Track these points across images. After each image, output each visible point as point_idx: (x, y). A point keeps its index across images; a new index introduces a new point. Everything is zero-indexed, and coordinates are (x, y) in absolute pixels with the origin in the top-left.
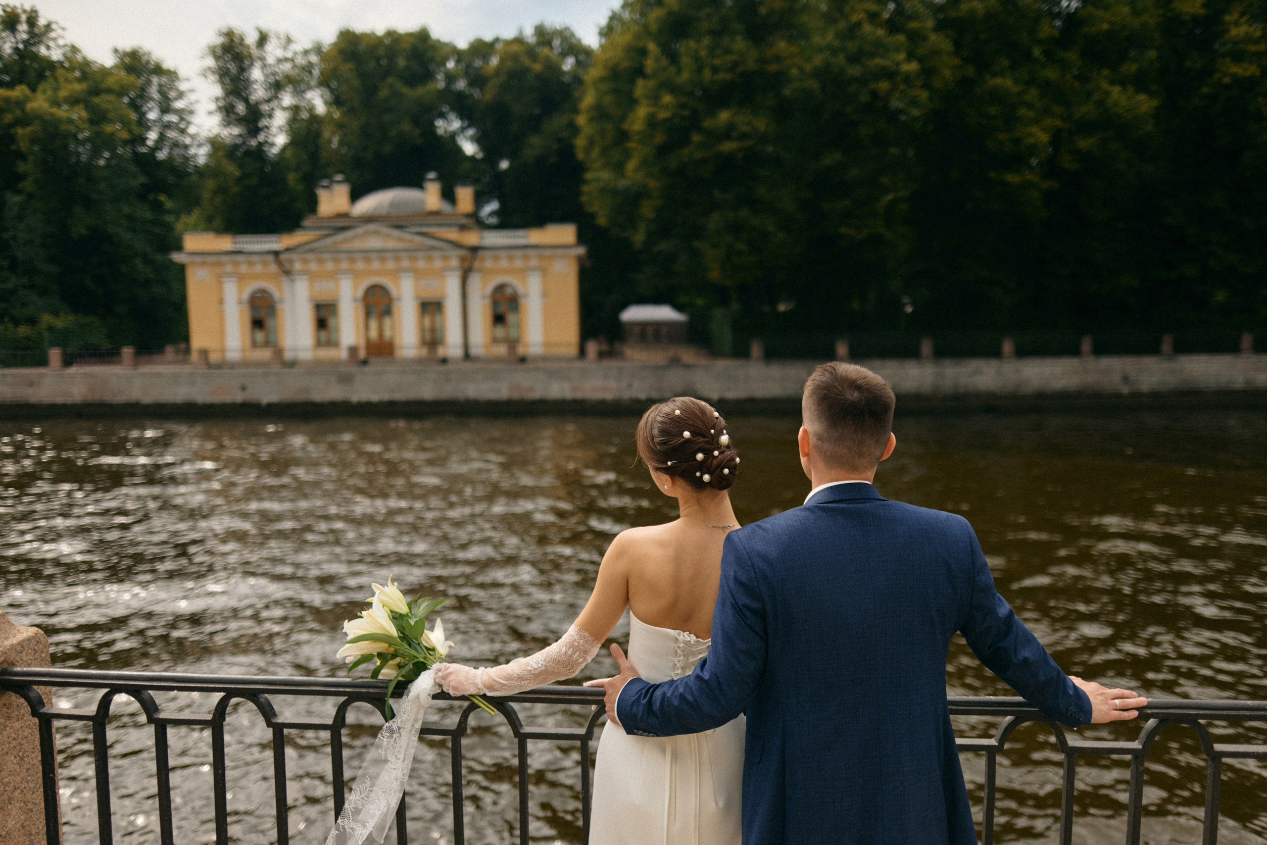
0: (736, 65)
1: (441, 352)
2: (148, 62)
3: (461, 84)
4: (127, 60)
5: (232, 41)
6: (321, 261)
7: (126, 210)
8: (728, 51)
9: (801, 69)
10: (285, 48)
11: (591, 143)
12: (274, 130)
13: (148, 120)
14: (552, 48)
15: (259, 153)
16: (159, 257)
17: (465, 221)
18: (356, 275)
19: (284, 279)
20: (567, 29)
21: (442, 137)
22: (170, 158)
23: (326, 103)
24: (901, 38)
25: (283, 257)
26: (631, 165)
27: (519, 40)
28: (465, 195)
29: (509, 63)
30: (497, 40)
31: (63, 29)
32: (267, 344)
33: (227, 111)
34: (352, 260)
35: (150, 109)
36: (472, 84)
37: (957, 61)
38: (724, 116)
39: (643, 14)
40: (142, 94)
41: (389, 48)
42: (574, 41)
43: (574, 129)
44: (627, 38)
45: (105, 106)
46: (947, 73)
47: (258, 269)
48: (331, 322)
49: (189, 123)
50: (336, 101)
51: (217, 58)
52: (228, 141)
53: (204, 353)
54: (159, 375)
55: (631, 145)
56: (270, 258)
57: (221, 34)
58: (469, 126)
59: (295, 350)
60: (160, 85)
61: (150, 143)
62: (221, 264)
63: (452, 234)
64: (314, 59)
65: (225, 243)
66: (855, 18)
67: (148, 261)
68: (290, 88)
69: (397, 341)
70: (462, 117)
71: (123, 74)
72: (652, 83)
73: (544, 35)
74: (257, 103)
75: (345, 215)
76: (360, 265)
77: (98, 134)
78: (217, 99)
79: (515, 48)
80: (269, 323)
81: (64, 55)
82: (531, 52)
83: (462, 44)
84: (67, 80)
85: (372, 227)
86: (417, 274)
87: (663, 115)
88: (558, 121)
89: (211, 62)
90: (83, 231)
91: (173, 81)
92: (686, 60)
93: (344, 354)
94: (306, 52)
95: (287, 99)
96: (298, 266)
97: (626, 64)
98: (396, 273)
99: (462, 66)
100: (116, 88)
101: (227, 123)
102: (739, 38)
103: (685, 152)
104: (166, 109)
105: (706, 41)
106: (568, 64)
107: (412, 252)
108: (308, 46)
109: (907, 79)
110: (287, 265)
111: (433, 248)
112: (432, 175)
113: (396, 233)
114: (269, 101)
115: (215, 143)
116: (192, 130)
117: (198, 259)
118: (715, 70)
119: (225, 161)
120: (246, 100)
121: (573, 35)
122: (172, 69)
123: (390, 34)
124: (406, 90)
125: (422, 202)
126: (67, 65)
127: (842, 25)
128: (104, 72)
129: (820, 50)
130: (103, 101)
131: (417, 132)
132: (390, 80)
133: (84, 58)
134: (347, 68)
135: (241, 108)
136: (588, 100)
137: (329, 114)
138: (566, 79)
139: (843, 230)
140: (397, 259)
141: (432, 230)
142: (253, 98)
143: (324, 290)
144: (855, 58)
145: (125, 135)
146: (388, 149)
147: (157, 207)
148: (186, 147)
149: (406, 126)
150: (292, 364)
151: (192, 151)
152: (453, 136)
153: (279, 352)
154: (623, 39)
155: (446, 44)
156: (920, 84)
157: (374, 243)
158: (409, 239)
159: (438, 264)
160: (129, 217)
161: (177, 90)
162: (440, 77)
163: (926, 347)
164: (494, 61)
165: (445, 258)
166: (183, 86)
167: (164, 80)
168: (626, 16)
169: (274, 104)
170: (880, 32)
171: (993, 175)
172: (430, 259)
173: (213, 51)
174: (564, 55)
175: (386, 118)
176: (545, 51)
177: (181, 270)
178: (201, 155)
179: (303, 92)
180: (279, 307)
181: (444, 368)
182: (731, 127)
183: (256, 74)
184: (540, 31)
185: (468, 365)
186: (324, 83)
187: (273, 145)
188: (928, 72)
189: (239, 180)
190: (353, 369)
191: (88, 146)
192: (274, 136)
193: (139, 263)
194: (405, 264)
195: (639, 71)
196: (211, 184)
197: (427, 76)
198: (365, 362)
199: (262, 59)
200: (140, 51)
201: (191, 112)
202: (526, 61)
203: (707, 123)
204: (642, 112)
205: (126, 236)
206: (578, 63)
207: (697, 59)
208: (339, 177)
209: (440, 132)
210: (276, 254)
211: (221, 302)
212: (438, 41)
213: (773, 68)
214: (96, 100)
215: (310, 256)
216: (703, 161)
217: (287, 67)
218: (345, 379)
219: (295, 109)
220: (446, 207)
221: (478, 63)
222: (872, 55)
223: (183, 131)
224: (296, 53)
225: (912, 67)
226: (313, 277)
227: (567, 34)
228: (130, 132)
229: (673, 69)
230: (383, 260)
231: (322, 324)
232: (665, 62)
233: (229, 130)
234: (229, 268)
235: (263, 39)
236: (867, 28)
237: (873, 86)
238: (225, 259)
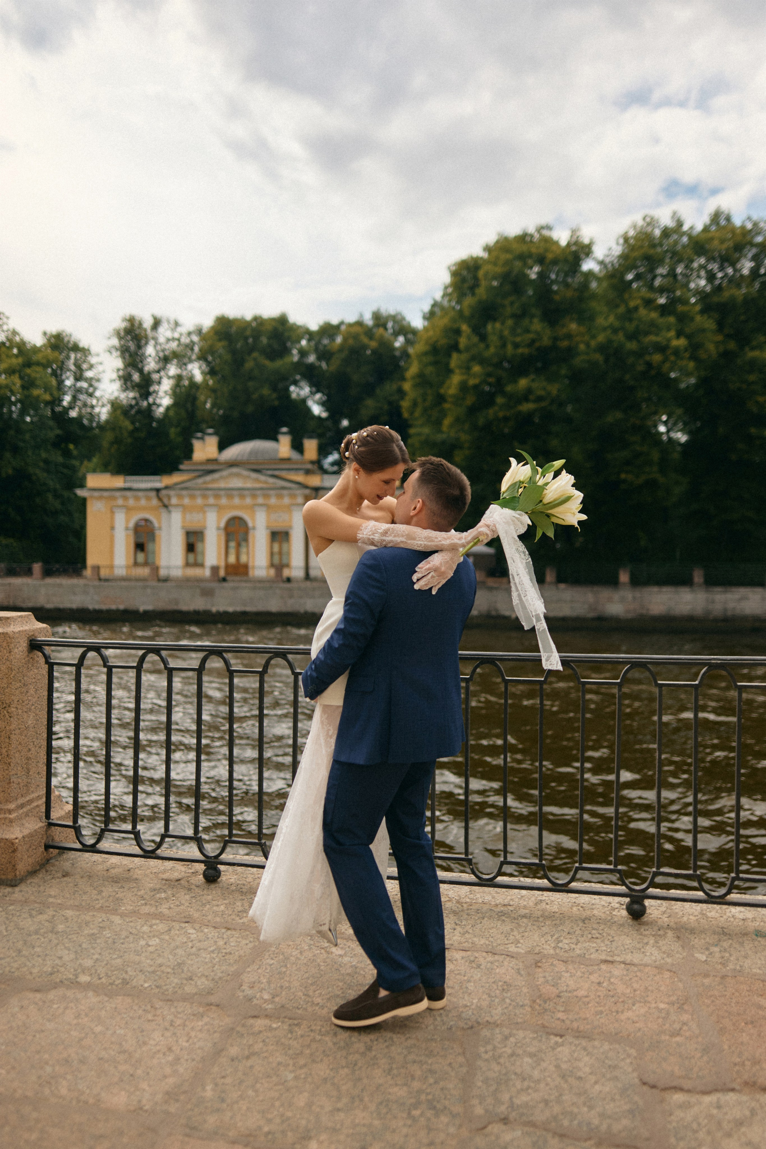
0: (533, 341)
1: (286, 573)
2: (69, 342)
3: (312, 358)
4: (53, 340)
5: (132, 325)
6: (192, 497)
7: (44, 455)
8: (528, 331)
9: (588, 345)
10: (173, 330)
11: (415, 404)
12: (161, 394)
13: (65, 386)
14: (386, 329)
15: (148, 413)
16: (66, 494)
17: (309, 466)
18: (220, 508)
19: (163, 510)
20: (399, 313)
21: (295, 400)
22: (80, 417)
23: (203, 373)
24: (672, 319)
25: (163, 493)
26: (447, 422)
27: (359, 323)
28: (311, 446)
29: (351, 342)
30: (342, 323)
31: (8, 318)
32: (146, 564)
33: (126, 379)
34: (217, 497)
35: (68, 378)
36: (319, 358)
37: (720, 338)
38: (523, 383)
39: (459, 302)
40: (62, 367)
41: (253, 330)
42: (404, 323)
43: (401, 393)
44: (445, 321)
45: (33, 375)
46: (711, 347)
47: (143, 502)
48: (199, 546)
49: (95, 389)
50: (212, 372)
51: (120, 338)
52: (125, 402)
53: (97, 569)
54: (60, 586)
55: (446, 406)
56: (153, 494)
57: (124, 320)
58: (318, 391)
59: (168, 568)
60: (76, 360)
61: (65, 403)
62: (114, 498)
63: (300, 478)
64: (195, 338)
65: (119, 482)
66: (632, 304)
67: (56, 496)
68: (175, 361)
69: (250, 564)
70: (311, 385)
71: (49, 350)
72: (464, 356)
73: (380, 320)
74: (149, 373)
75: (214, 461)
76: (224, 501)
77: (27, 397)
78: (118, 370)
79: (357, 329)
80: (149, 547)
81: (7, 338)
82: (369, 332)
83: (314, 326)
84: (8, 356)
85: (235, 470)
86: (268, 507)
87: (472, 382)
88: (389, 387)
89: (115, 342)
90: (10, 471)
91: (86, 356)
92: (493, 339)
93: (207, 573)
94: (189, 334)
95: (173, 370)
96: (174, 501)
97: (443, 342)
98: (252, 508)
99: (313, 343)
100: (44, 361)
101: (125, 389)
102: (536, 320)
103: (491, 412)
104: (79, 378)
105: (510, 322)
106: (399, 342)
107: (265, 491)
108: (191, 328)
109: (677, 352)
110: (166, 501)
111: (283, 488)
112: (284, 429)
113: (254, 475)
114: (158, 371)
115: (115, 405)
116: (98, 394)
117: (96, 494)
118: (516, 346)
119: (122, 418)
120: (141, 371)
121: (403, 319)
122: (86, 347)
123: (256, 319)
124: (267, 363)
125: (277, 451)
126: (8, 344)
127: (622, 309)
128: (35, 350)
129: (605, 329)
130: (35, 372)
131: (274, 395)
132: (255, 354)
133: (22, 340)
134: (220, 346)
135: (136, 377)
136: (413, 370)
137: (205, 381)
138: (397, 353)
139: (623, 476)
140: (254, 496)
141: (283, 474)
142: (146, 369)
143: (194, 520)
144: (632, 336)
145: (48, 397)
146: (250, 409)
147: (67, 454)
148: (93, 407)
149: (266, 391)
150: (166, 580)
151: (97, 410)
152: (304, 401)
153: (156, 569)
154: (443, 322)
155: (299, 327)
156: (688, 356)
157: (236, 483)
158: (264, 480)
159: (286, 501)
160: (46, 462)
161: (89, 363)
162: (295, 352)
163: (698, 576)
164: (339, 340)
165: (293, 496)
166: (93, 360)
167: (79, 355)
168: (446, 303)
169: (162, 373)
170: (654, 315)
171: (753, 430)
172: (280, 497)
173: (118, 333)
174: (396, 334)
175: (250, 384)
176: (381, 330)
177: (83, 502)
178: (103, 413)
179: (185, 364)
180: (157, 532)
181: (288, 585)
182: (529, 391)
183: (150, 350)
184: (377, 316)
185: (308, 584)
186: (203, 357)
187: (159, 406)
188: (695, 347)
189: (132, 433)
190: (215, 585)
191: (19, 405)
192: (161, 398)
193: (50, 496)
194: (260, 500)
195: (455, 347)
196: (109, 436)
197: (285, 351)
198: (224, 580)
199: (155, 339)
200: (64, 334)
201: (98, 380)
202: (365, 340)
203: (509, 388)
204: (456, 379)
205: (42, 475)
206: (408, 342)
207: (501, 337)
208: (210, 431)
209: (294, 396)
210: (158, 490)
211: (113, 528)
212: (295, 324)
213: (565, 344)
214: (28, 371)
215: (184, 493)
216: (506, 419)
217: (174, 345)
218: (208, 593)
219: (179, 378)
220: (295, 455)
221: (325, 341)
222: (647, 333)
223: (91, 395)
224: (181, 334)
225: (682, 342)
226: (185, 509)
227: (399, 317)
228: (51, 394)
229: (482, 346)
230: (242, 497)
231: (190, 548)
232: (475, 339)
233: (125, 394)
234: (120, 502)
235: (157, 323)
236: (643, 312)
237: (647, 358)
238: (118, 494)
